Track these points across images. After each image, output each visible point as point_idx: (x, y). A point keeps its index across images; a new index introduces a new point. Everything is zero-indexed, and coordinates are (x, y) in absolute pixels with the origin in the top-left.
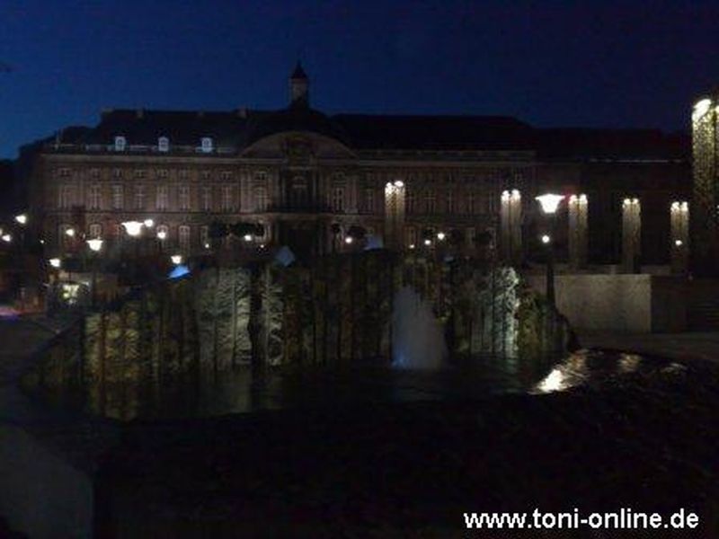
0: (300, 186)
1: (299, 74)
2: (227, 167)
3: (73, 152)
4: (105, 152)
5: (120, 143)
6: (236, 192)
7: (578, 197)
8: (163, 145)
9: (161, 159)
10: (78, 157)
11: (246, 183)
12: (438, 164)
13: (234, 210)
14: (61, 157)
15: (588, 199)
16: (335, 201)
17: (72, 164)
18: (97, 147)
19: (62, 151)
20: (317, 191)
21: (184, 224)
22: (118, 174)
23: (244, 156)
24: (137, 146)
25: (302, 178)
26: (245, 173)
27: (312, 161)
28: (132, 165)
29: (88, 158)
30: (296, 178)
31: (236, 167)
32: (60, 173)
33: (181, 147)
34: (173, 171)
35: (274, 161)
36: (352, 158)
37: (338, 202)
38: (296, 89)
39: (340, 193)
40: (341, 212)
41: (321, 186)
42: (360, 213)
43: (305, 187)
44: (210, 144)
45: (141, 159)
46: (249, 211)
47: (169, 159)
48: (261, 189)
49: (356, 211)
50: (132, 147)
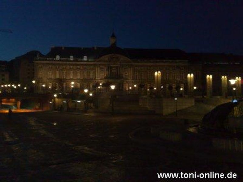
0: (114, 71)
1: (113, 36)
2: (91, 65)
3: (43, 60)
4: (53, 60)
5: (58, 58)
6: (94, 73)
7: (209, 76)
8: (72, 58)
9: (71, 63)
10: (45, 62)
11: (98, 70)
12: (158, 64)
13: (94, 78)
14: (39, 62)
15: (212, 76)
16: (125, 76)
17: (43, 64)
18: (51, 59)
19: (40, 60)
20: (120, 73)
21: (78, 83)
22: (57, 67)
23: (97, 62)
24: (63, 59)
25: (115, 69)
26: (97, 67)
27: (118, 63)
28: (62, 64)
29: (48, 62)
30: (113, 68)
31: (95, 65)
32: (39, 67)
33: (78, 59)
34: (75, 66)
35: (106, 63)
36: (131, 62)
37: (126, 76)
38: (112, 41)
39: (127, 73)
40: (127, 79)
41: (121, 71)
42: (133, 79)
43: (116, 71)
44: (86, 58)
45: (65, 62)
46: (98, 79)
47: (74, 63)
48: (102, 72)
49: (132, 79)
50: (62, 59)
